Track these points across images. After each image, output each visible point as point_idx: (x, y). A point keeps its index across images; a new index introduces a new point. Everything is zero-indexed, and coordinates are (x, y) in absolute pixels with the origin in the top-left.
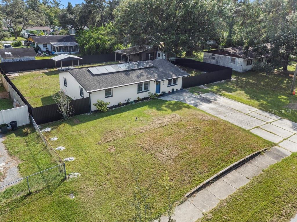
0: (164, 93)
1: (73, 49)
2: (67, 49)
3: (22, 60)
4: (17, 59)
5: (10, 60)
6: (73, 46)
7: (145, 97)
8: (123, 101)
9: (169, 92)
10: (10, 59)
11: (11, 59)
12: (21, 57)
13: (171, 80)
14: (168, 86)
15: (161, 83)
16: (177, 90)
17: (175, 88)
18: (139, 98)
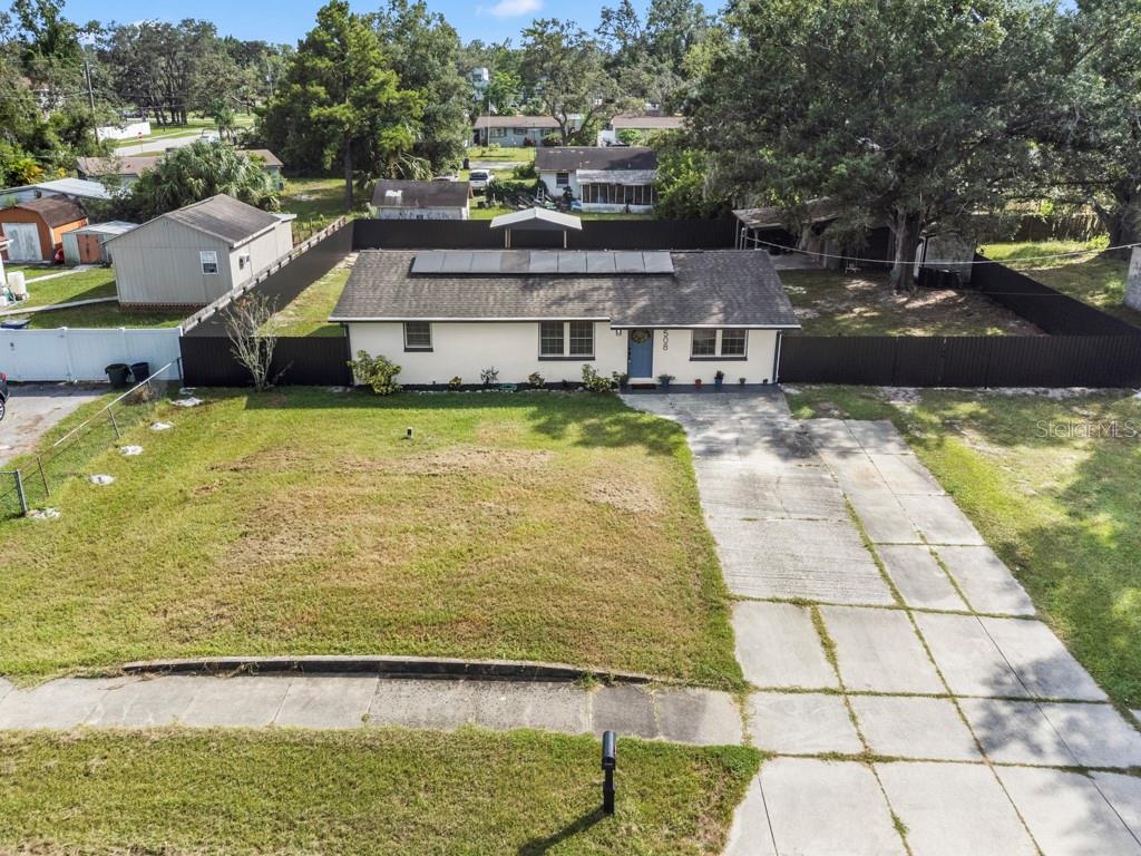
0: (665, 380)
1: (639, 195)
2: (620, 195)
3: (425, 218)
4: (412, 213)
5: (393, 214)
6: (640, 187)
7: (567, 380)
8: (472, 377)
9: (698, 381)
10: (392, 212)
11: (397, 212)
12: (422, 207)
13: (715, 335)
14: (695, 356)
15: (658, 336)
16: (742, 380)
17: (733, 372)
18: (535, 376)
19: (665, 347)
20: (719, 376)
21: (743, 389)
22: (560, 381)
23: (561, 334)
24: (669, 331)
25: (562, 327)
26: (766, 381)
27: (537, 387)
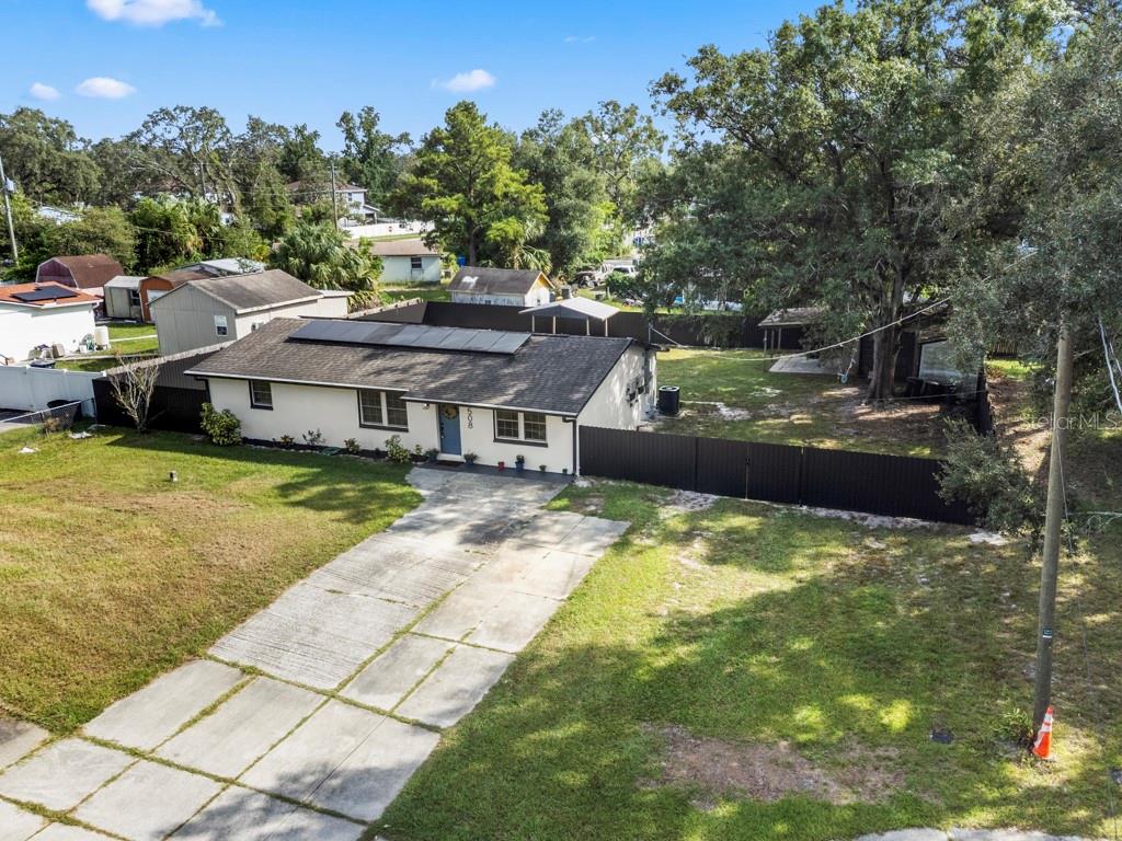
0: (471, 458)
9: (501, 464)
12: (492, 293)
13: (517, 419)
14: (501, 438)
15: (463, 413)
16: (543, 468)
17: (535, 458)
18: (351, 443)
19: (470, 425)
20: (520, 461)
21: (543, 475)
22: (374, 449)
23: (379, 403)
24: (472, 409)
25: (379, 396)
26: (565, 471)
27: (350, 453)
